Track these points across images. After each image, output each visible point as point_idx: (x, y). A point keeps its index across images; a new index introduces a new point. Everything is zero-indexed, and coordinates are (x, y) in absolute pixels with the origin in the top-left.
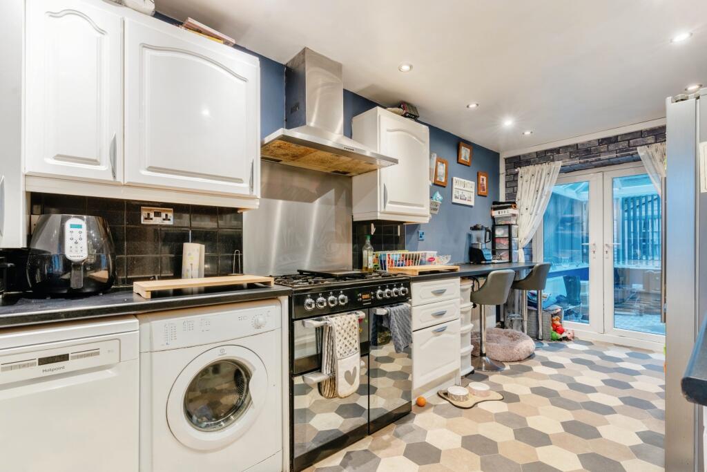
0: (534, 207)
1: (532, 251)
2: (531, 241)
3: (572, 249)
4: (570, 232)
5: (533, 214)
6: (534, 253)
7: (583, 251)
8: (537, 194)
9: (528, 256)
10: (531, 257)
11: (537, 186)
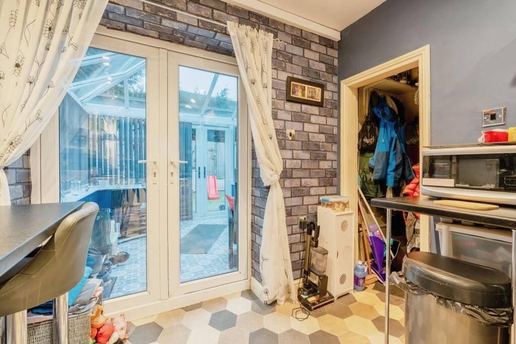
0: (40, 65)
1: (29, 175)
2: (28, 153)
3: (80, 170)
4: (79, 148)
5: (39, 84)
6: (34, 179)
7: (89, 172)
8: (50, 37)
9: (20, 188)
10: (28, 188)
11: (50, 16)
